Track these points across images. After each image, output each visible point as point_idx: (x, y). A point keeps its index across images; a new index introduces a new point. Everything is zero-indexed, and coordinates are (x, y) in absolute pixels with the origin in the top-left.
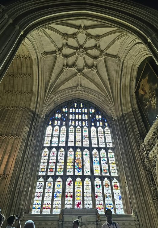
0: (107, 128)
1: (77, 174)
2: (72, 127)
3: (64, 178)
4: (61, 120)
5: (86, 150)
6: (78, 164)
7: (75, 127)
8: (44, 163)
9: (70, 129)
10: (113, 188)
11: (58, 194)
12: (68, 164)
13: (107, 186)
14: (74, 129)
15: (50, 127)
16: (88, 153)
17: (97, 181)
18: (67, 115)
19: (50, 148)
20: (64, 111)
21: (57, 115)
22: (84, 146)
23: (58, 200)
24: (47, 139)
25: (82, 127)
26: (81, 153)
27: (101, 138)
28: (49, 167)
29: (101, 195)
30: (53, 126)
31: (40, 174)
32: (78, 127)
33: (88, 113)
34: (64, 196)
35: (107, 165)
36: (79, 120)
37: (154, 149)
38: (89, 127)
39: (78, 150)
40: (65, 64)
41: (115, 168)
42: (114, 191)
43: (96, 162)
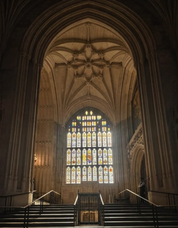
0: (109, 132)
1: (89, 164)
2: (84, 133)
3: (82, 166)
4: (77, 127)
5: (94, 149)
6: (89, 158)
7: (87, 132)
8: (69, 158)
9: (83, 135)
10: (109, 171)
11: (78, 175)
12: (83, 158)
13: (105, 170)
14: (86, 135)
15: (69, 133)
16: (96, 151)
17: (100, 168)
18: (80, 123)
19: (71, 149)
20: (78, 119)
21: (73, 123)
22: (93, 146)
23: (79, 177)
24: (69, 142)
25: (92, 132)
26: (91, 151)
27: (104, 140)
28: (72, 161)
29: (102, 175)
30: (72, 132)
31: (67, 164)
32: (89, 133)
33: (96, 120)
34: (82, 176)
35: (107, 158)
36: (89, 127)
37: (132, 149)
38: (97, 132)
39: (89, 149)
40: (76, 73)
41: (112, 160)
42: (110, 172)
43: (100, 156)
